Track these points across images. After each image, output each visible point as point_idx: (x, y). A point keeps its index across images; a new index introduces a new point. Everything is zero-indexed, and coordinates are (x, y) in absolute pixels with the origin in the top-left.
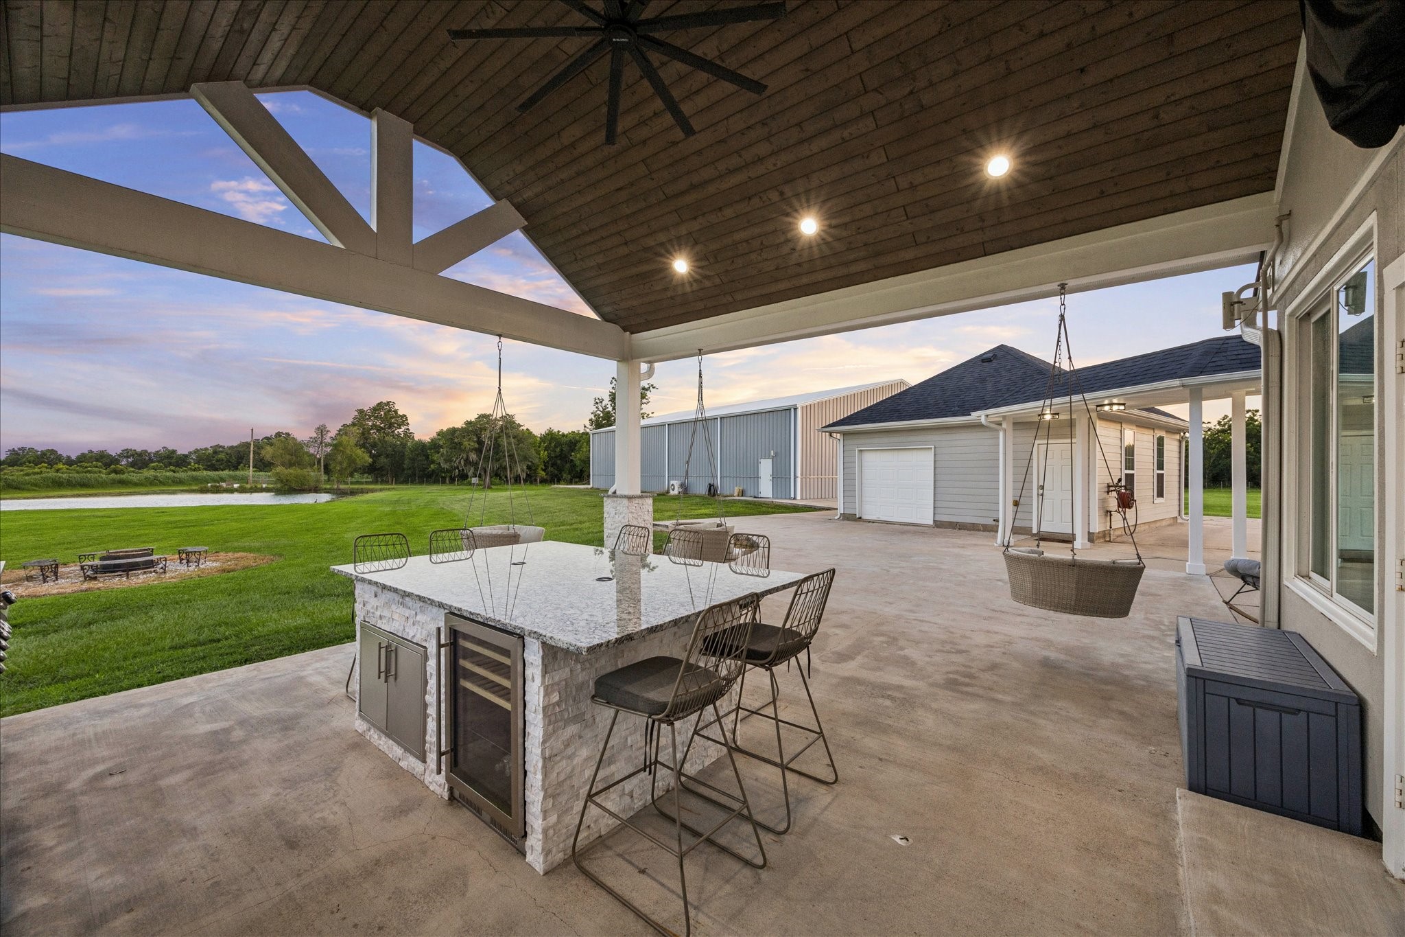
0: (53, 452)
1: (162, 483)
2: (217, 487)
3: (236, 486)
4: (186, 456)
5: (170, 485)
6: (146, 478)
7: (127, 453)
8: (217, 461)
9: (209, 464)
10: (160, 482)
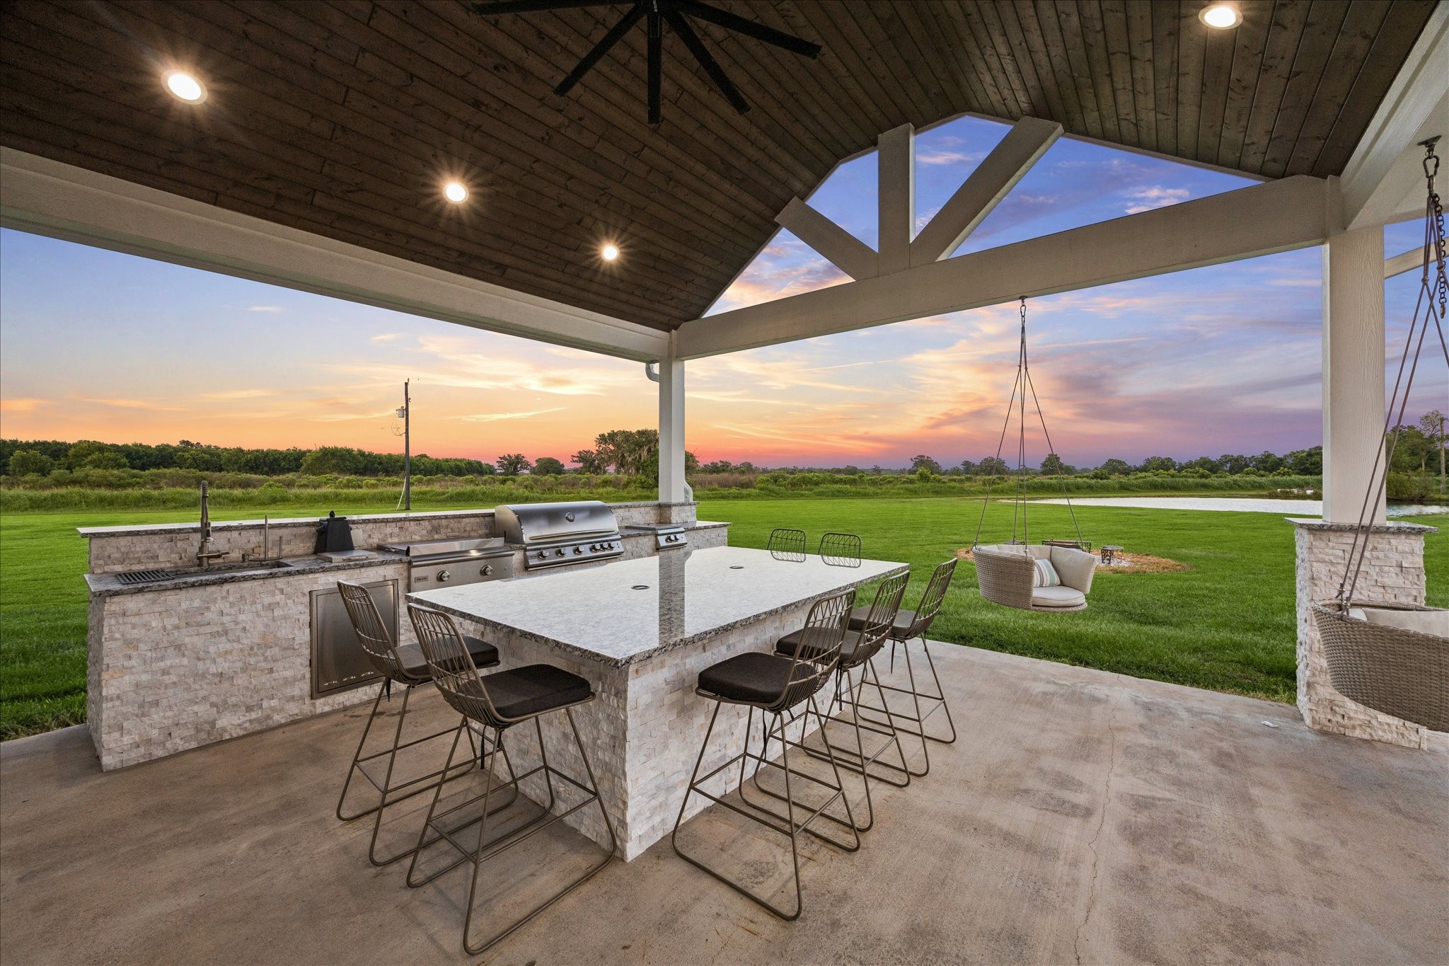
0: (1169, 459)
1: (1241, 488)
2: (1287, 493)
3: (1309, 492)
4: (1281, 460)
5: (1249, 490)
6: (1226, 483)
7: (1226, 459)
8: (1311, 464)
9: (1302, 467)
10: (1239, 486)
